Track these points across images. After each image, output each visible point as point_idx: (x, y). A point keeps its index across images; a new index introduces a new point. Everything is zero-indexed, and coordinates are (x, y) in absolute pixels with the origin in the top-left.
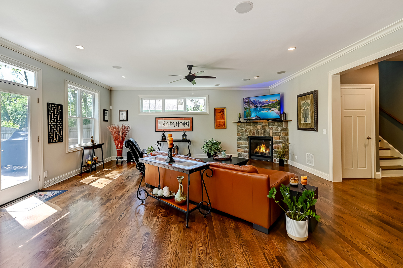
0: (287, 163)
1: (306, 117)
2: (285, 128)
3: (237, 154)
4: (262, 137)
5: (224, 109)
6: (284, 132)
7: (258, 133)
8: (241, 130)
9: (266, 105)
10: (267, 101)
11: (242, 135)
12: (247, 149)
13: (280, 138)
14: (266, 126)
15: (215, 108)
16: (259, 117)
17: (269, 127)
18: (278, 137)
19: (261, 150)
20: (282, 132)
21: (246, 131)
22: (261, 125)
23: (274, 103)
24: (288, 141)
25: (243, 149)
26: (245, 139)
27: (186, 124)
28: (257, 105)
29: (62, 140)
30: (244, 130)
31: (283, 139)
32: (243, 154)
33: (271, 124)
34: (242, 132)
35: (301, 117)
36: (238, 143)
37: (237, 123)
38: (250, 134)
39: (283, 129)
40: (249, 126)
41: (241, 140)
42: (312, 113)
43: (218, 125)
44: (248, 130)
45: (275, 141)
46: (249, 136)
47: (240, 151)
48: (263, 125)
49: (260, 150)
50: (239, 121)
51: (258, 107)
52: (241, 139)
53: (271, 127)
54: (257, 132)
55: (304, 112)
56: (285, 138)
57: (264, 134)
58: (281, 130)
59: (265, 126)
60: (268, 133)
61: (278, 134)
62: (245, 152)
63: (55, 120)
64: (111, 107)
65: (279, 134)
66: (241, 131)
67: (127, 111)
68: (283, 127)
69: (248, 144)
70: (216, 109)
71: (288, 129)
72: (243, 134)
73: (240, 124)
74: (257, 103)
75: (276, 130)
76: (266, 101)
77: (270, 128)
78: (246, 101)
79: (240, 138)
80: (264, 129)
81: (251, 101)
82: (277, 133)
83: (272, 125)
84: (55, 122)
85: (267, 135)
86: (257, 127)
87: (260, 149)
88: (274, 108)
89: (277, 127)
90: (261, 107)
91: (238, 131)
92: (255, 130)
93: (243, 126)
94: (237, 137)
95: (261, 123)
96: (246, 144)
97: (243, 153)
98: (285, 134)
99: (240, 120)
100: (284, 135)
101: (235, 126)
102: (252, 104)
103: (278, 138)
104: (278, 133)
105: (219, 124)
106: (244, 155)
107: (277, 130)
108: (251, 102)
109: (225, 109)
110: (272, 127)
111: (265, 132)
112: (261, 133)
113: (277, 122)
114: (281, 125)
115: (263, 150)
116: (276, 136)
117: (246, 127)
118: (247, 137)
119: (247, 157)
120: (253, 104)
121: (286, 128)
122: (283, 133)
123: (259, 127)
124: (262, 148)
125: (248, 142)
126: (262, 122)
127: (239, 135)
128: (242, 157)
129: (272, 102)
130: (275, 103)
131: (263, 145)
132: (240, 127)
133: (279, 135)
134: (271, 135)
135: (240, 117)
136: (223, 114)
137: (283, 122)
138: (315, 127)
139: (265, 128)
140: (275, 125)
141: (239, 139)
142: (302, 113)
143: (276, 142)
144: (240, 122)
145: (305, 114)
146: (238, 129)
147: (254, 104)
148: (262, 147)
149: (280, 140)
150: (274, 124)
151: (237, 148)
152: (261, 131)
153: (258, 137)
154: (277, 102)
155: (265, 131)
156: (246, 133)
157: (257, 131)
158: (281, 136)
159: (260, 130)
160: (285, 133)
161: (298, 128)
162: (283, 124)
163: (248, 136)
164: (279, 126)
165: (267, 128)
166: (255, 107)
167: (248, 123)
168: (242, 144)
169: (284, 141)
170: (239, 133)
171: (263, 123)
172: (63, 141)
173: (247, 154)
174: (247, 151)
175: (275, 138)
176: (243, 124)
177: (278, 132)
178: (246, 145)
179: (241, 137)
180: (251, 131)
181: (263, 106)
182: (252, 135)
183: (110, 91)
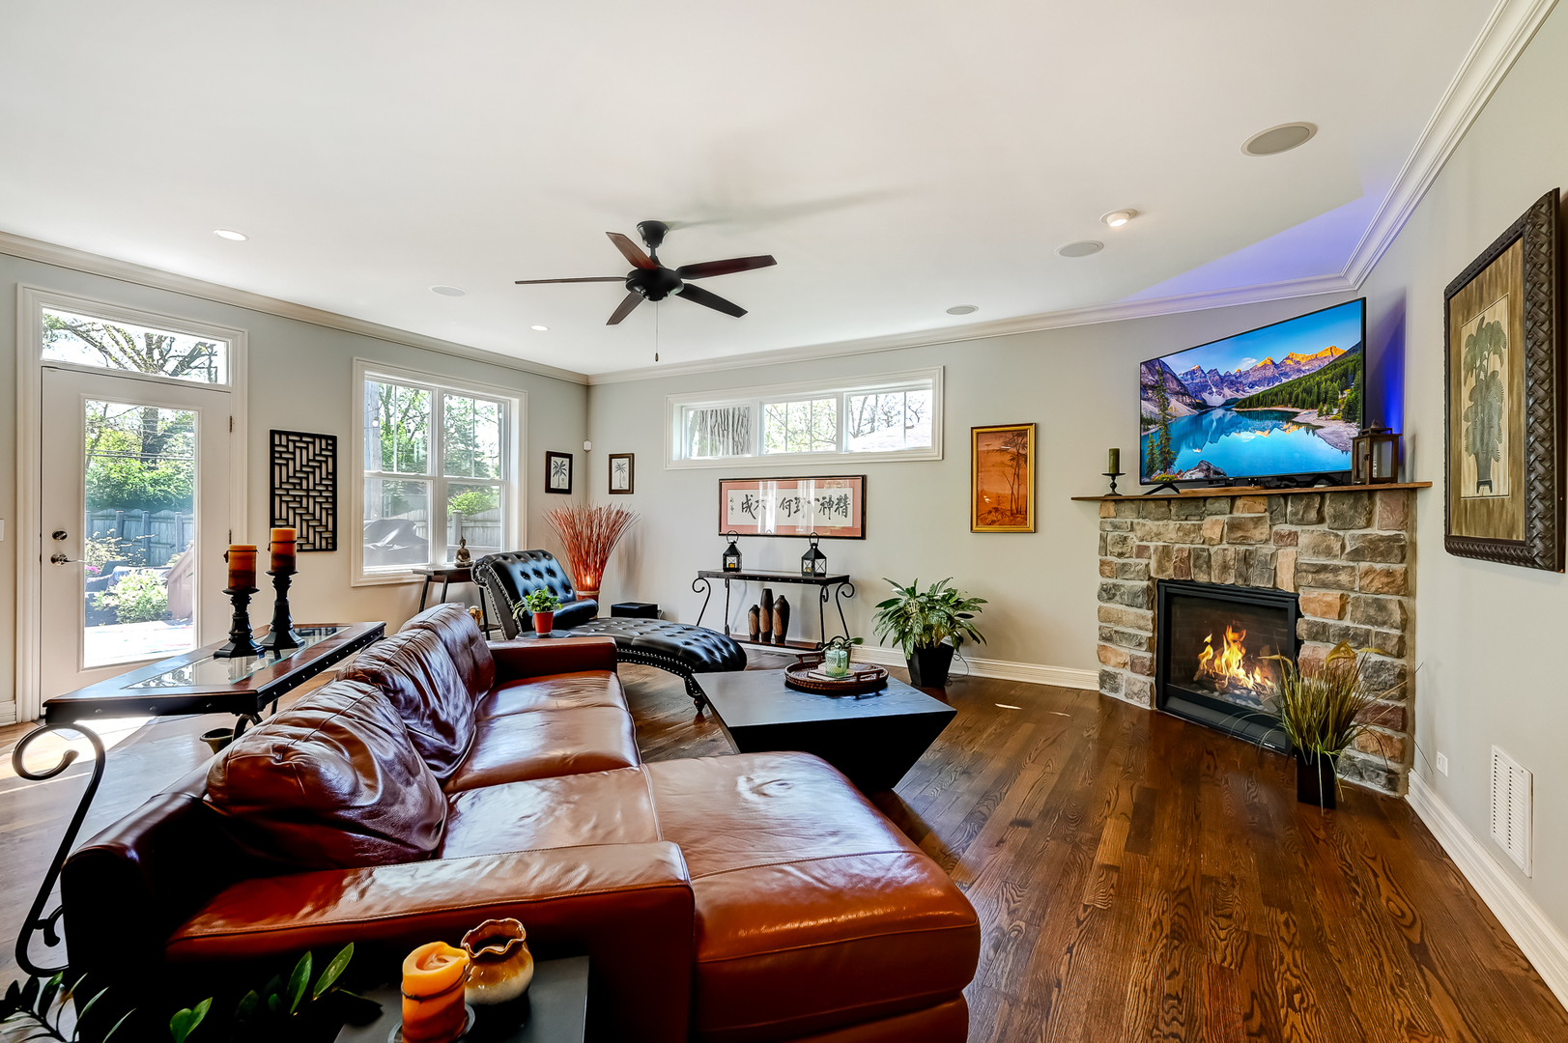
0: (1394, 790)
1: (1487, 444)
2: (1382, 539)
3: (1096, 675)
4: (1232, 589)
5: (1023, 434)
6: (1378, 566)
7: (1208, 562)
8: (1116, 543)
9: (1259, 390)
10: (1265, 367)
11: (1123, 569)
12: (1146, 655)
13: (1349, 608)
14: (1257, 521)
15: (972, 428)
16: (1216, 473)
17: (1275, 528)
18: (1332, 596)
19: (1223, 660)
20: (1364, 565)
21: (1141, 551)
22: (1225, 518)
23: (1312, 376)
24: (1413, 633)
25: (1127, 651)
26: (1135, 595)
27: (835, 507)
28: (1205, 395)
29: (333, 546)
30: (1134, 541)
31: (1372, 612)
32: (1125, 677)
33: (1289, 509)
34: (1121, 555)
35: (1464, 454)
36: (1104, 617)
37: (1097, 505)
38: (1161, 568)
39: (1371, 542)
40: (1158, 519)
41: (1117, 598)
42: (1515, 408)
43: (990, 512)
44: (1152, 545)
45: (1308, 623)
46: (1160, 580)
47: (1113, 660)
48: (1236, 514)
49: (1217, 662)
50: (1110, 491)
51: (1214, 408)
52: (1114, 595)
53: (1284, 528)
54: (1200, 558)
55: (1476, 404)
56: (1381, 607)
57: (1241, 575)
58: (1357, 555)
59: (1251, 525)
60: (1269, 567)
61: (1329, 577)
62: (1134, 665)
63: (301, 484)
64: (587, 446)
65: (1344, 578)
66: (1117, 550)
67: (631, 457)
68: (1375, 531)
69: (1151, 627)
70: (978, 433)
71: (1414, 544)
72: (1124, 565)
73: (1111, 507)
74: (1204, 387)
75: (1316, 553)
76: (1260, 365)
77: (1280, 537)
78: (1150, 379)
79: (1114, 585)
80: (1244, 540)
81: (1174, 376)
82: (1324, 568)
83: (1295, 514)
84: (301, 489)
85: (1259, 582)
86: (1200, 529)
87: (1214, 657)
88: (1313, 406)
89: (1324, 527)
90: (1228, 405)
91: (1104, 549)
92: (1192, 542)
93: (1129, 521)
94: (1098, 581)
95: (1225, 505)
96: (1142, 623)
97: (1126, 674)
98: (1385, 580)
99: (1114, 486)
100: (1377, 584)
101: (1089, 524)
102: (1177, 393)
103: (1329, 605)
104: (1336, 570)
105: (996, 510)
106: (1128, 682)
107: (1328, 552)
108: (1173, 385)
109: (1031, 430)
110: (1294, 528)
111: (1246, 559)
112: (1225, 568)
113: (1328, 496)
114: (1353, 518)
115: (1234, 666)
116: (1316, 593)
117: (1144, 525)
118: (1145, 583)
119: (1147, 699)
120: (1183, 395)
121: (1396, 539)
122: (1366, 573)
123: (1213, 526)
124: (1226, 653)
125: (1150, 614)
126: (1233, 499)
127: (1107, 568)
128: (1121, 696)
129: (1299, 370)
130: (1319, 373)
131: (1230, 635)
132: (1116, 527)
133: (1339, 586)
134: (1286, 584)
135: (1115, 473)
136: (1020, 459)
137: (1371, 493)
138: (1529, 528)
139: (1245, 538)
140: (1313, 515)
141: (1108, 593)
142: (1467, 420)
143: (1320, 633)
144: (1115, 499)
145: (1479, 427)
146: (1103, 539)
147: (1193, 392)
148: (1228, 643)
149: (1347, 622)
150: (1307, 507)
151: (1096, 641)
152: (1224, 556)
153: (1211, 586)
154: (1333, 365)
155: (1251, 553)
156: (1144, 561)
157: (1203, 550)
158: (1352, 590)
159: (1216, 548)
160: (1389, 574)
161: (1448, 538)
162: (1371, 513)
163: (1150, 578)
164: (1343, 522)
165: (1261, 532)
166: (1196, 412)
167: (1152, 505)
168: (1118, 621)
169: (1375, 629)
170: (1110, 558)
171: (1239, 503)
172: (334, 548)
173: (1144, 682)
174: (1143, 666)
175: (1312, 606)
176: (1127, 508)
177: (1336, 562)
178: (1140, 628)
179: (1118, 581)
180: (1166, 552)
181: (1244, 401)
182: (1169, 573)
183: (586, 388)
